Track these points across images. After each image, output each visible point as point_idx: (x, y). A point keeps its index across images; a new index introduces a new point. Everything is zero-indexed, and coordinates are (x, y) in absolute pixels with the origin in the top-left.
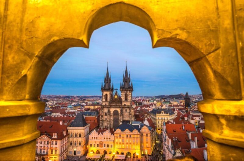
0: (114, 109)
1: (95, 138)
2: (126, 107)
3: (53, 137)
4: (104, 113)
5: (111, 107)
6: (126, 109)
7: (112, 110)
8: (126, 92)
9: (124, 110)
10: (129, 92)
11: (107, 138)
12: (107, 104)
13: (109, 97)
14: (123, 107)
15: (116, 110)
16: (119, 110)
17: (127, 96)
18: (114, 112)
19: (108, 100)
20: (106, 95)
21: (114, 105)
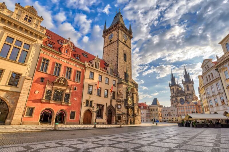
0: (180, 98)
1: (165, 111)
2: (189, 95)
3: (142, 108)
4: (174, 101)
5: (177, 96)
6: (189, 96)
7: (179, 98)
8: (187, 84)
9: (188, 97)
10: (189, 84)
11: (173, 110)
12: (175, 95)
13: (175, 90)
14: (186, 95)
15: (181, 98)
16: (183, 97)
17: (188, 87)
18: (180, 99)
19: (175, 92)
20: (173, 89)
21: (179, 94)
